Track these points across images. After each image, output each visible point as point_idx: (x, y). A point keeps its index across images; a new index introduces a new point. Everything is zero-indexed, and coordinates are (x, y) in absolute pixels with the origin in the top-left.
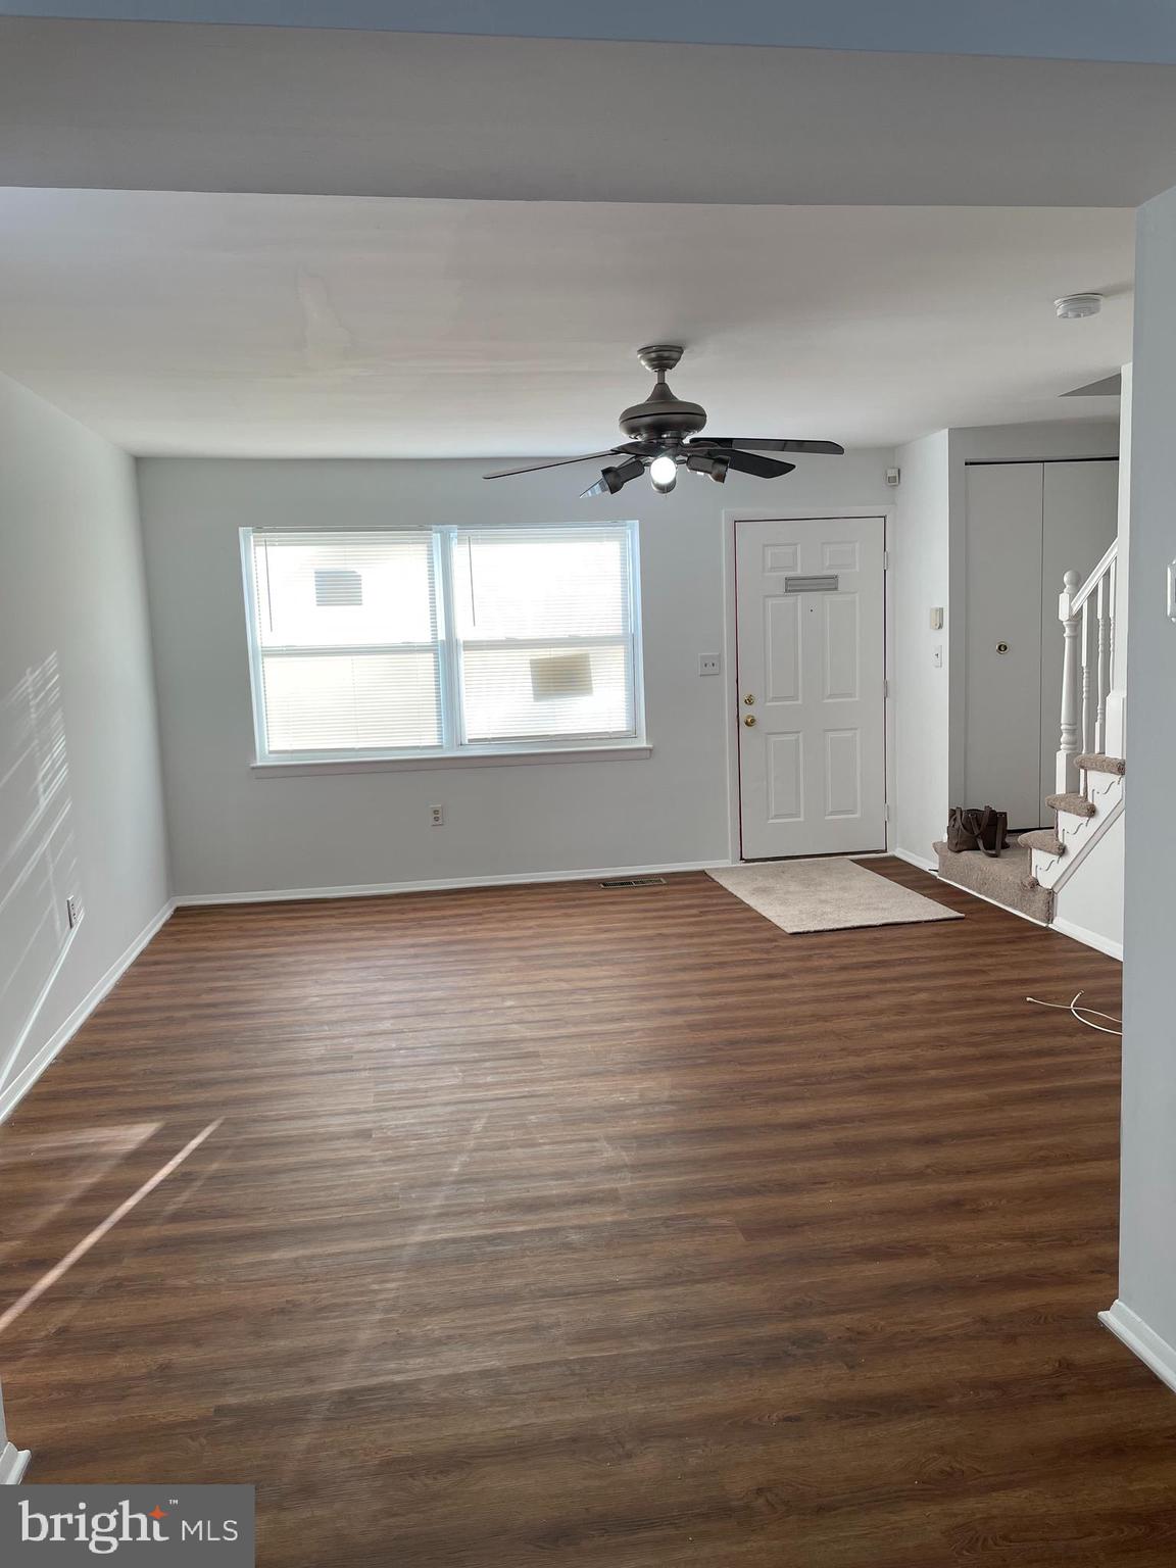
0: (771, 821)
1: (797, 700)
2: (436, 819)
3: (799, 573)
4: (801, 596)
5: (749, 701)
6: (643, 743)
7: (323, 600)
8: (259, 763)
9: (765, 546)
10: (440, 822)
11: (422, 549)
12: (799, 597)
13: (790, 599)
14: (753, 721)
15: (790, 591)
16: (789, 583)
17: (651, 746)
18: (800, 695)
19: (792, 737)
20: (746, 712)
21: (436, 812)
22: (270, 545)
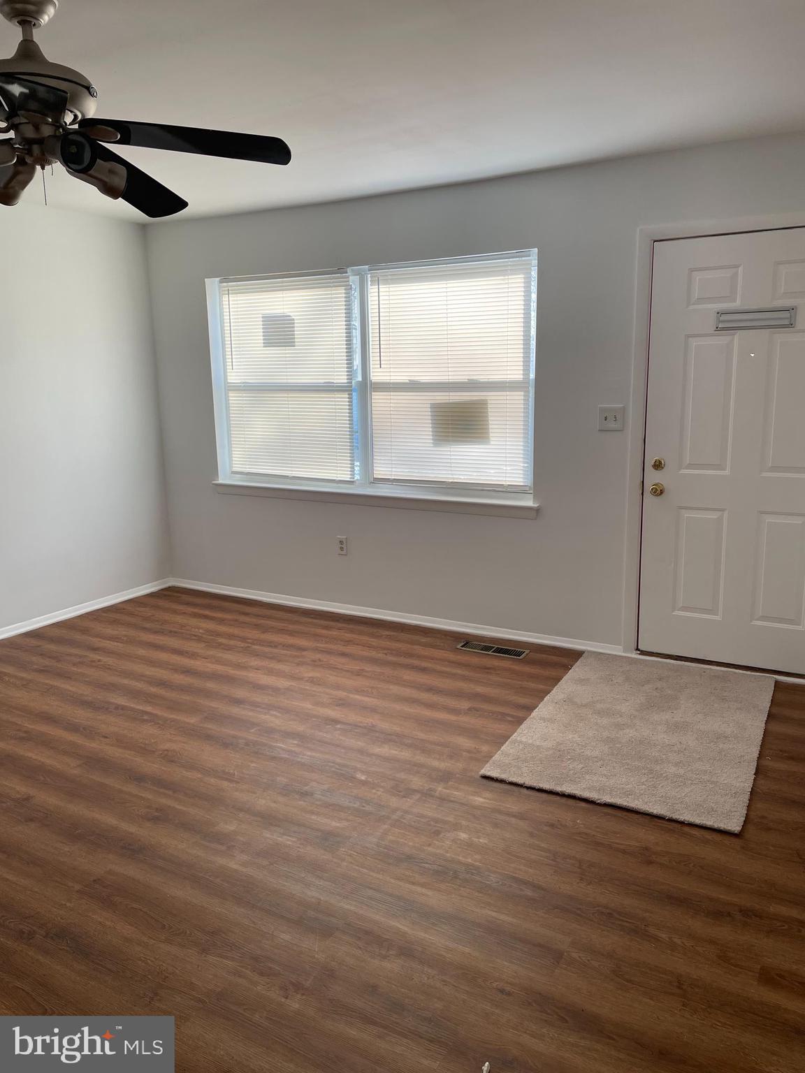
0: (676, 613)
1: (724, 470)
2: (342, 549)
3: (737, 304)
4: (738, 337)
5: (658, 465)
6: (529, 502)
7: (268, 343)
8: (221, 481)
9: (692, 270)
10: (344, 552)
11: (341, 291)
12: (736, 338)
13: (723, 340)
14: (662, 492)
15: (723, 329)
16: (722, 318)
17: (536, 505)
18: (728, 463)
19: (713, 516)
20: (653, 477)
21: (341, 542)
22: (232, 294)
